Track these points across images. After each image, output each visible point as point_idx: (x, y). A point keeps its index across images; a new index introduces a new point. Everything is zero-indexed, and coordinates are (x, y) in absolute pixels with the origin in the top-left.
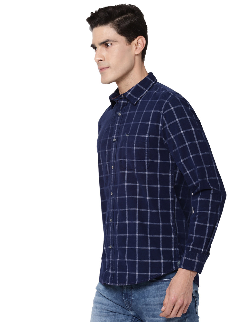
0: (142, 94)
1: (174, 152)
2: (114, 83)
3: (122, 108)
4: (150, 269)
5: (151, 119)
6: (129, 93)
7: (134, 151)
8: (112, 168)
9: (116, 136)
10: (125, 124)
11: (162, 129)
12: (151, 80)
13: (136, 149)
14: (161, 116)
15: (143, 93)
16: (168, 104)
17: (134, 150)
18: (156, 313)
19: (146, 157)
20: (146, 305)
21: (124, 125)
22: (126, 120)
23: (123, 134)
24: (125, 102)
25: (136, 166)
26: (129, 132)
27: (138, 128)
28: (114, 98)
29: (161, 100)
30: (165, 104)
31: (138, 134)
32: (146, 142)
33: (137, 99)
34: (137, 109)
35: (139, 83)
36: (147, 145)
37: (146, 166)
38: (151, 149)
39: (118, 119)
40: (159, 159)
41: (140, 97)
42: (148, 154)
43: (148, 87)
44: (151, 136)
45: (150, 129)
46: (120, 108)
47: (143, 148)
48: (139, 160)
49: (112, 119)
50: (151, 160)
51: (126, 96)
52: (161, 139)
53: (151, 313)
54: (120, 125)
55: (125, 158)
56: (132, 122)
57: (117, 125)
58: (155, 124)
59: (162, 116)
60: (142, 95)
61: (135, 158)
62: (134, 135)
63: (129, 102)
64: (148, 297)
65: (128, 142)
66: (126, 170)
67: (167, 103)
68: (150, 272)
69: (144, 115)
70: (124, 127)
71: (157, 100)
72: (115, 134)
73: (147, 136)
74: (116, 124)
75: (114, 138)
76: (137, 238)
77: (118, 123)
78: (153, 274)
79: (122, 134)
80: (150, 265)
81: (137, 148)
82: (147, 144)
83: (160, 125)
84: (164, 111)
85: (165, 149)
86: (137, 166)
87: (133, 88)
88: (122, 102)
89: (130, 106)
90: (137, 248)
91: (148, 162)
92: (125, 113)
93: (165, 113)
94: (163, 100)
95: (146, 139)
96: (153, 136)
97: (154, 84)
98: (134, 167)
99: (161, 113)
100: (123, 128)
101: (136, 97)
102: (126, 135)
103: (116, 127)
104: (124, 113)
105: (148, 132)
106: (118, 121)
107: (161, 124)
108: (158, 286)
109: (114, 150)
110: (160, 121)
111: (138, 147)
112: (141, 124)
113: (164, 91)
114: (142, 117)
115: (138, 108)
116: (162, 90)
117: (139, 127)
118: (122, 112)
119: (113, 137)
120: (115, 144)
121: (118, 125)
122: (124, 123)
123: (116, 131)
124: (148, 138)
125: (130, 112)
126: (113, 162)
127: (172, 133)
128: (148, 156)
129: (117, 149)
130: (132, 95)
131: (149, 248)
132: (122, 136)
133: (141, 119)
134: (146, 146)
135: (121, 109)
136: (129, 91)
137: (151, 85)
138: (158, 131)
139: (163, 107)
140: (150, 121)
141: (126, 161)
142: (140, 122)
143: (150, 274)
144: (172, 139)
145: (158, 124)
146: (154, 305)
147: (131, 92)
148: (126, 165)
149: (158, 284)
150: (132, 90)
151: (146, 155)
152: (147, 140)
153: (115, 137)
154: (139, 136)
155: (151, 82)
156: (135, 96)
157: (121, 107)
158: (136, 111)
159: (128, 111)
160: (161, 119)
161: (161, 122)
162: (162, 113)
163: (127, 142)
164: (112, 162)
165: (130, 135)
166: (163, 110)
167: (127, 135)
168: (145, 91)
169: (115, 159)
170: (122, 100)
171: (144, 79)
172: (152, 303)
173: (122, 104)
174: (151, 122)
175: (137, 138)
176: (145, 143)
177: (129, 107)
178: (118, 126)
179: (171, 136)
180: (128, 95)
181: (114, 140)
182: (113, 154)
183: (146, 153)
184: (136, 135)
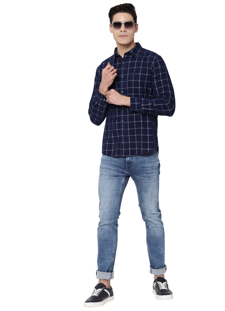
4: (148, 147)
11: (152, 71)
13: (140, 82)
18: (149, 172)
20: (143, 168)
21: (129, 69)
22: (129, 66)
26: (134, 72)
34: (136, 60)
38: (148, 82)
41: (137, 54)
45: (148, 71)
47: (144, 81)
48: (141, 88)
53: (146, 172)
54: (126, 68)
56: (134, 67)
59: (153, 65)
62: (138, 74)
64: (144, 163)
66: (133, 93)
68: (148, 148)
71: (149, 56)
73: (147, 75)
76: (142, 130)
78: (150, 149)
80: (148, 145)
84: (154, 62)
89: (130, 59)
90: (142, 135)
91: (146, 89)
98: (139, 91)
101: (135, 54)
102: (132, 74)
104: (127, 62)
106: (123, 66)
107: (152, 69)
108: (150, 157)
109: (123, 82)
111: (142, 80)
114: (142, 64)
117: (141, 70)
118: (124, 62)
123: (123, 72)
125: (131, 62)
131: (148, 135)
132: (128, 74)
133: (141, 66)
134: (146, 80)
140: (148, 67)
141: (133, 88)
143: (148, 149)
146: (148, 167)
147: (132, 50)
148: (133, 90)
149: (150, 156)
151: (145, 85)
153: (122, 75)
154: (142, 74)
157: (125, 59)
158: (136, 62)
159: (129, 61)
163: (133, 78)
165: (136, 74)
168: (139, 51)
169: (124, 87)
172: (147, 166)
176: (146, 78)
181: (122, 77)
182: (122, 85)
183: (145, 84)
184: (140, 74)
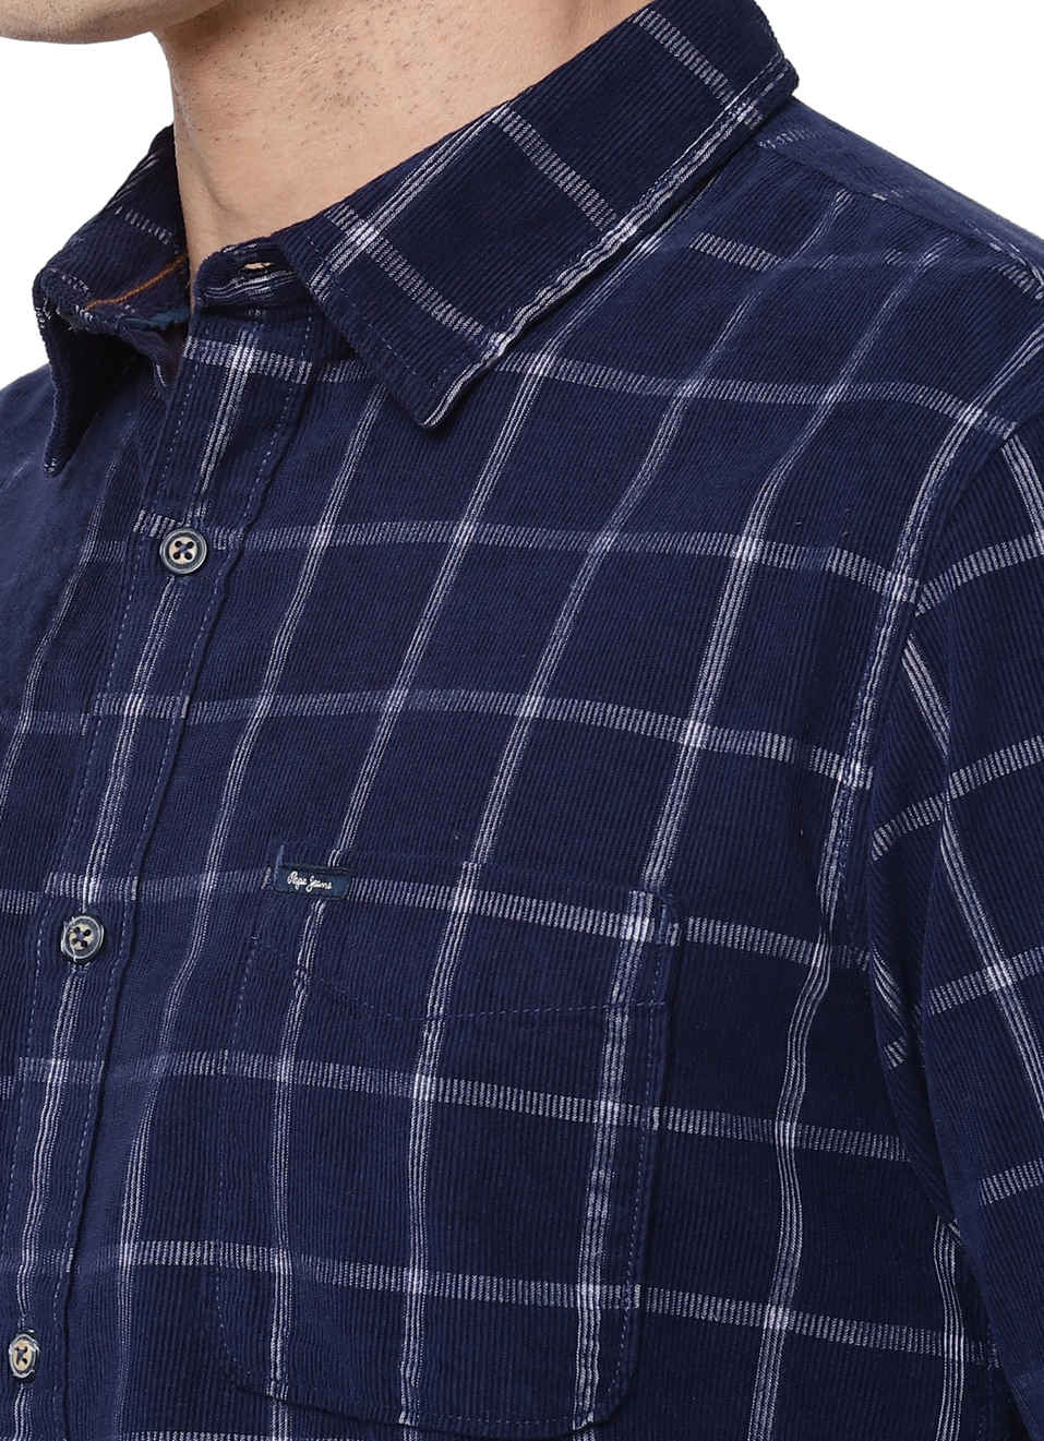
0: (545, 278)
1: (1003, 1208)
2: (144, 55)
3: (226, 462)
5: (712, 672)
6: (364, 236)
7: (418, 1144)
8: (20, 1368)
9: (114, 870)
10: (262, 706)
11: (880, 841)
12: (711, 76)
13: (442, 1112)
14: (882, 648)
15: (569, 258)
16: (999, 468)
17: (419, 1122)
19: (592, 1250)
21: (253, 727)
22: (282, 642)
23: (239, 857)
24: (283, 365)
25: (424, 1366)
26: (346, 840)
27: (502, 784)
28: (121, 303)
29: (896, 391)
30: (945, 457)
31: (487, 882)
32: (619, 1022)
33: (471, 351)
34: (480, 496)
35: (528, 104)
36: (632, 1063)
37: (587, 1375)
38: (690, 1123)
39: (162, 618)
40: (786, 1284)
41: (523, 315)
42: (620, 1193)
43: (653, 171)
44: (701, 929)
45: (687, 828)
46: (200, 451)
47: (565, 1108)
48: (477, 1287)
49: (52, 601)
50: (664, 1302)
51: (310, 271)
52: (850, 983)
54: (177, 707)
55: (261, 1238)
56: (384, 683)
57: (135, 705)
58: (777, 747)
59: (897, 647)
60: (546, 296)
61: (418, 1237)
62: (422, 897)
63: (337, 376)
65: (312, 990)
67: (983, 457)
69: (588, 599)
70: (243, 750)
71: (827, 381)
72: (99, 853)
73: (636, 929)
74: (124, 687)
75: (71, 906)
77: (161, 685)
79: (213, 856)
81: (464, 1092)
82: (636, 1040)
83: (851, 773)
84: (924, 570)
85: (879, 1147)
86: (437, 1366)
87: (434, 169)
88: (242, 358)
89: (356, 444)
91: (611, 1320)
92: (271, 539)
93: (936, 593)
94: (919, 394)
95: (628, 965)
96: (736, 935)
97: (744, 139)
98: (392, 1379)
99: (874, 601)
100: (237, 767)
101: (466, 311)
102: (296, 880)
103: (124, 744)
104: (256, 541)
105: (655, 870)
106: (153, 646)
107: (868, 761)
109: (71, 1092)
110: (852, 711)
111: (489, 1077)
112: (538, 723)
113: (929, 258)
114: (564, 625)
115: (489, 477)
116: (908, 243)
117: (522, 774)
118: (217, 518)
119: (58, 883)
120: (91, 992)
121: (151, 705)
122: (249, 685)
123: (110, 803)
124: (651, 948)
125: (354, 535)
126: (41, 1281)
127: (994, 918)
128: (615, 1236)
129: (118, 1073)
130: (400, 271)
132: (208, 881)
133: (549, 660)
134: (613, 1073)
135: (206, 467)
136: (365, 201)
137: (704, 153)
138: (812, 871)
139: (920, 506)
140: (703, 705)
141: (271, 1276)
142: (531, 706)
144: (989, 999)
145: (820, 760)
147: (389, 212)
148: (276, 1345)
150: (412, 188)
151: (598, 1208)
152: (640, 990)
153: (91, 888)
154: (515, 908)
155: (708, 107)
156: (448, 297)
157: (218, 436)
158: (464, 533)
159: (320, 507)
160: (873, 684)
161: (862, 734)
162: (898, 594)
163: (301, 994)
164: (23, 1270)
165: (363, 889)
166: (906, 550)
167: (303, 873)
168: (594, 236)
169: (81, 1228)
170: (232, 339)
171: (606, 40)
173: (229, 400)
174: (718, 719)
175: (469, 933)
176: (601, 1026)
177: (336, 455)
178: (145, 720)
179: (975, 964)
180: (341, 260)
181: (81, 935)
182: (39, 1173)
183: (599, 1174)
184: (463, 900)
